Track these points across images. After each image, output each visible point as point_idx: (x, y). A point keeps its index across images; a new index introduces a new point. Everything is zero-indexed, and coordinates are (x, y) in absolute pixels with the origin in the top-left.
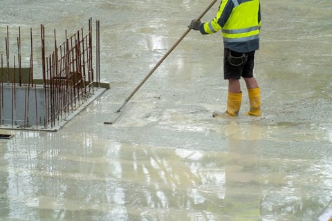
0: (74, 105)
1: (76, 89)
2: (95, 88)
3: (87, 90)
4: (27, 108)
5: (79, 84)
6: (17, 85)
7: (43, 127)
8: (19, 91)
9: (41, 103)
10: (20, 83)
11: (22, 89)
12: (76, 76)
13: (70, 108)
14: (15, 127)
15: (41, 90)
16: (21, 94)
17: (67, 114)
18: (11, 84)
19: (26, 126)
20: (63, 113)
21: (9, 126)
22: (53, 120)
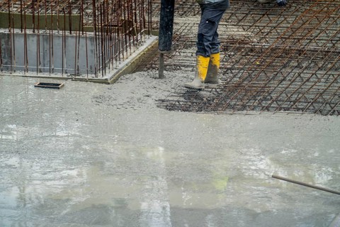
0: (125, 53)
1: (128, 37)
2: (147, 36)
3: (139, 38)
4: (77, 56)
5: (130, 32)
6: (67, 33)
7: (94, 75)
8: (70, 38)
9: (92, 51)
10: (71, 31)
11: (72, 37)
12: (127, 23)
13: (121, 56)
14: (65, 76)
15: (91, 38)
16: (71, 42)
17: (118, 63)
18: (61, 32)
19: (76, 75)
20: (114, 62)
21: (59, 75)
22: (104, 68)
